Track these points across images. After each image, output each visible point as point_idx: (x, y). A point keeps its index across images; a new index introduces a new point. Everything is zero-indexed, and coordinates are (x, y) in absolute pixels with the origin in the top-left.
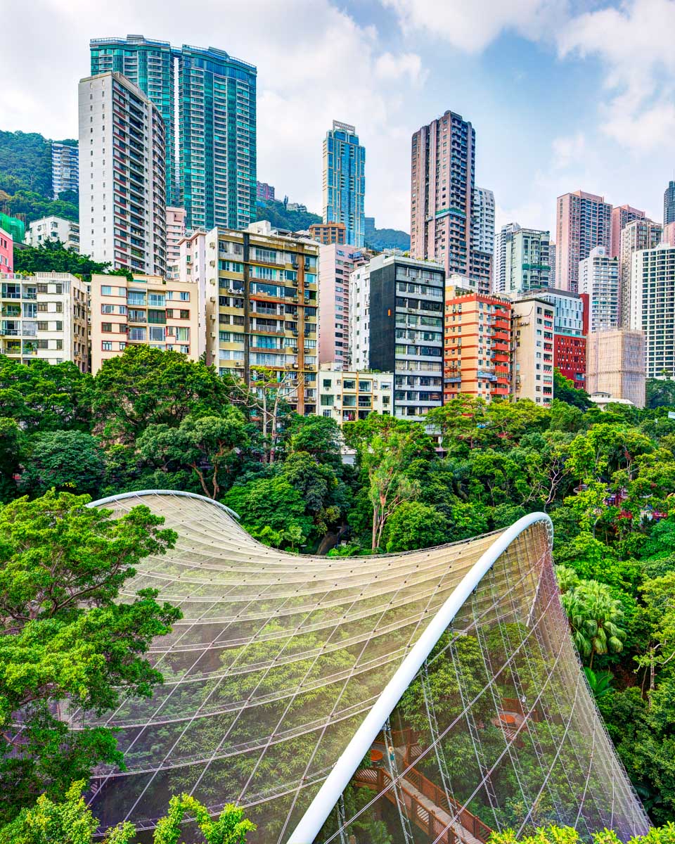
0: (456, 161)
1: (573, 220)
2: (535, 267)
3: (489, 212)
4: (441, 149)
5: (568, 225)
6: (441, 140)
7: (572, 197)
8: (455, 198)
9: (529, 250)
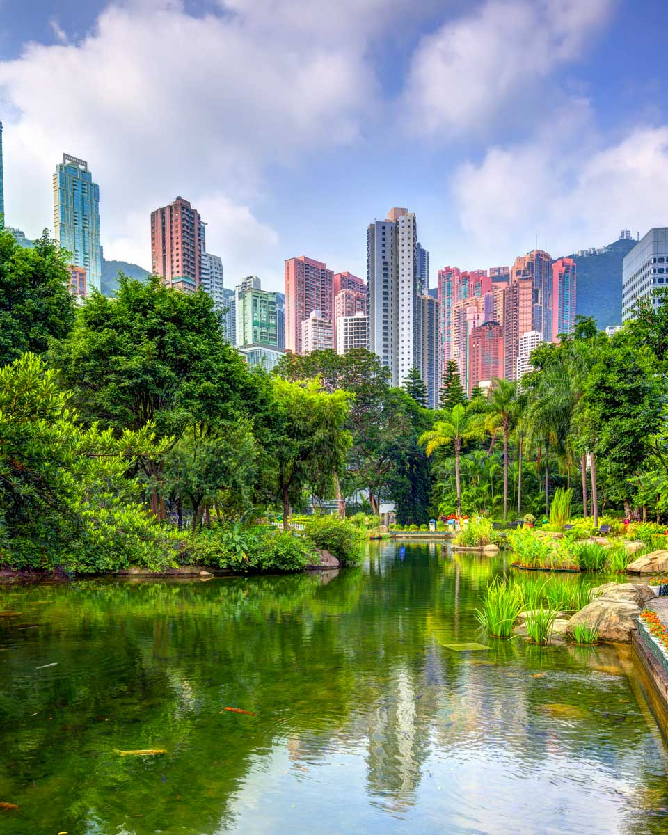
0: (186, 240)
1: (298, 283)
2: (263, 324)
3: (218, 275)
4: (174, 229)
5: (294, 288)
6: (174, 222)
7: (297, 262)
8: (186, 269)
9: (258, 308)
